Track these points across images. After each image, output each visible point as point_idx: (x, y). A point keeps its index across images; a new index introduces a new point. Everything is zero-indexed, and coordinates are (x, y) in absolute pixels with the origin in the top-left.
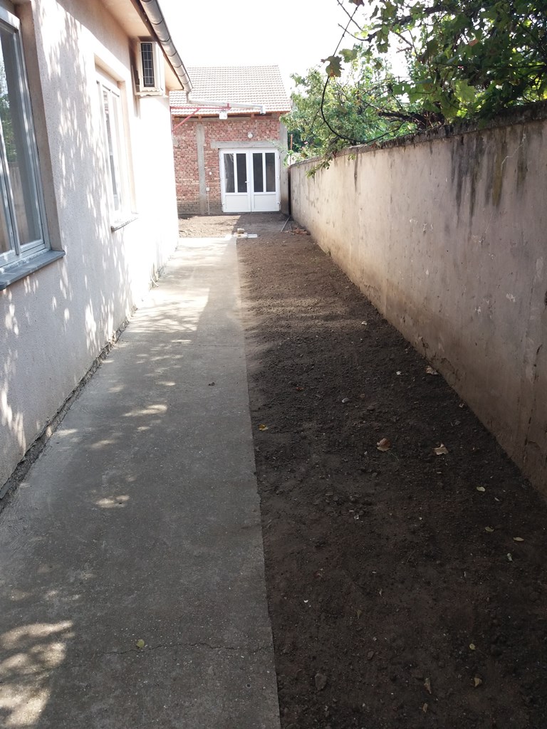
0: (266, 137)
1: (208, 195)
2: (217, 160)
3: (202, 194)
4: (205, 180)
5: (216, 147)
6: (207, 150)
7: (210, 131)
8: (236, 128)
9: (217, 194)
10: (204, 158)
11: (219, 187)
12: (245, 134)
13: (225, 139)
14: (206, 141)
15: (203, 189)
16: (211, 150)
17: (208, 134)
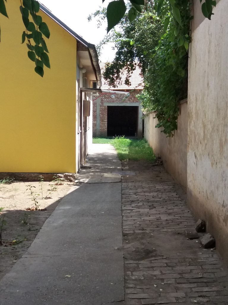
0: (132, 101)
1: (101, 128)
2: (106, 111)
3: (98, 128)
4: (100, 121)
5: (106, 105)
6: (101, 106)
7: (104, 97)
8: (117, 96)
9: (105, 128)
10: (100, 110)
11: (107, 124)
12: (121, 99)
13: (111, 101)
14: (101, 102)
15: (98, 125)
16: (104, 107)
17: (102, 99)
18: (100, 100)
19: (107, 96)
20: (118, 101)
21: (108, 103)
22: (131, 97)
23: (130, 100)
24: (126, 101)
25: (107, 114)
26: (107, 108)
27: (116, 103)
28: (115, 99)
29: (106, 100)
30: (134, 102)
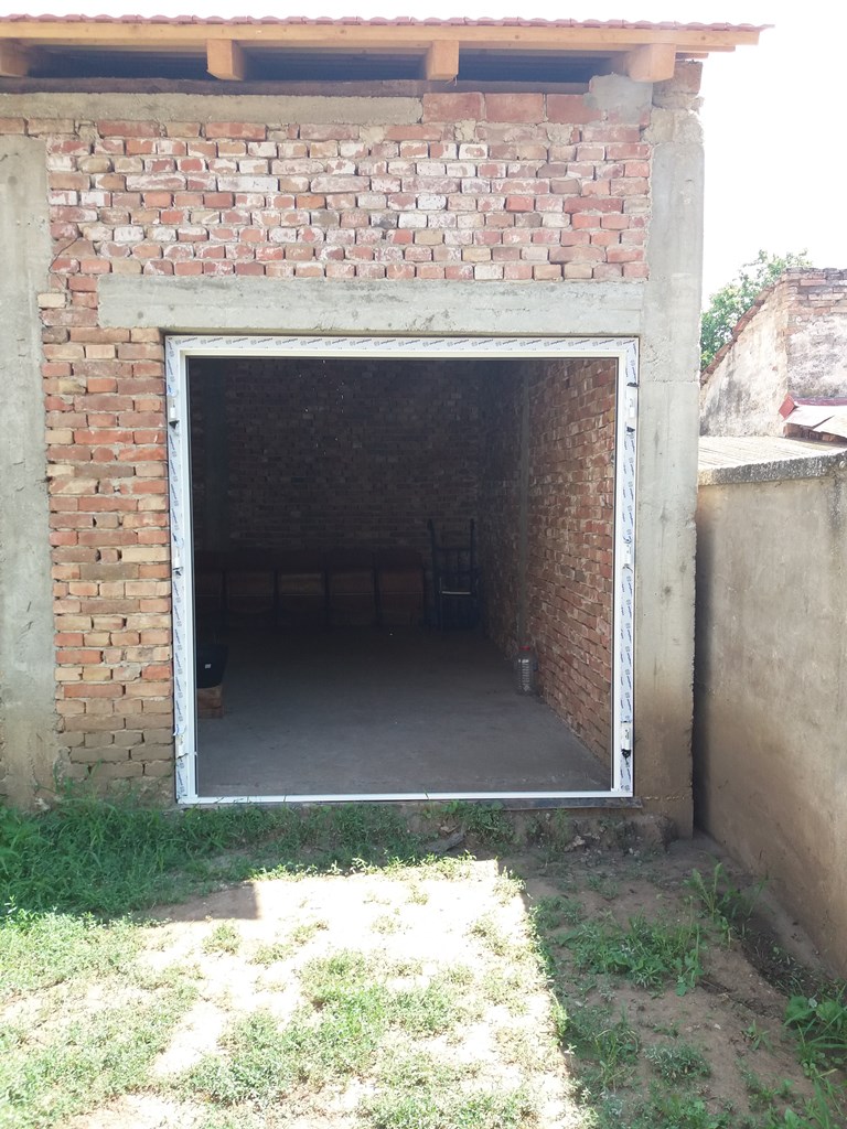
1: (69, 675)
2: (147, 414)
3: (23, 667)
4: (48, 559)
5: (141, 315)
6: (65, 336)
7: (98, 197)
8: (306, 180)
9: (138, 668)
10: (41, 396)
11: (163, 613)
12: (376, 226)
13: (214, 261)
14: (64, 271)
15: (30, 635)
16: (105, 343)
17: (81, 216)
18: (46, 245)
19: (144, 179)
20: (323, 255)
21: (168, 284)
22: (532, 192)
23: (516, 239)
24: (453, 253)
25: (163, 452)
26: (158, 361)
27: (293, 287)
28: (287, 219)
29: (140, 237)
30: (566, 266)
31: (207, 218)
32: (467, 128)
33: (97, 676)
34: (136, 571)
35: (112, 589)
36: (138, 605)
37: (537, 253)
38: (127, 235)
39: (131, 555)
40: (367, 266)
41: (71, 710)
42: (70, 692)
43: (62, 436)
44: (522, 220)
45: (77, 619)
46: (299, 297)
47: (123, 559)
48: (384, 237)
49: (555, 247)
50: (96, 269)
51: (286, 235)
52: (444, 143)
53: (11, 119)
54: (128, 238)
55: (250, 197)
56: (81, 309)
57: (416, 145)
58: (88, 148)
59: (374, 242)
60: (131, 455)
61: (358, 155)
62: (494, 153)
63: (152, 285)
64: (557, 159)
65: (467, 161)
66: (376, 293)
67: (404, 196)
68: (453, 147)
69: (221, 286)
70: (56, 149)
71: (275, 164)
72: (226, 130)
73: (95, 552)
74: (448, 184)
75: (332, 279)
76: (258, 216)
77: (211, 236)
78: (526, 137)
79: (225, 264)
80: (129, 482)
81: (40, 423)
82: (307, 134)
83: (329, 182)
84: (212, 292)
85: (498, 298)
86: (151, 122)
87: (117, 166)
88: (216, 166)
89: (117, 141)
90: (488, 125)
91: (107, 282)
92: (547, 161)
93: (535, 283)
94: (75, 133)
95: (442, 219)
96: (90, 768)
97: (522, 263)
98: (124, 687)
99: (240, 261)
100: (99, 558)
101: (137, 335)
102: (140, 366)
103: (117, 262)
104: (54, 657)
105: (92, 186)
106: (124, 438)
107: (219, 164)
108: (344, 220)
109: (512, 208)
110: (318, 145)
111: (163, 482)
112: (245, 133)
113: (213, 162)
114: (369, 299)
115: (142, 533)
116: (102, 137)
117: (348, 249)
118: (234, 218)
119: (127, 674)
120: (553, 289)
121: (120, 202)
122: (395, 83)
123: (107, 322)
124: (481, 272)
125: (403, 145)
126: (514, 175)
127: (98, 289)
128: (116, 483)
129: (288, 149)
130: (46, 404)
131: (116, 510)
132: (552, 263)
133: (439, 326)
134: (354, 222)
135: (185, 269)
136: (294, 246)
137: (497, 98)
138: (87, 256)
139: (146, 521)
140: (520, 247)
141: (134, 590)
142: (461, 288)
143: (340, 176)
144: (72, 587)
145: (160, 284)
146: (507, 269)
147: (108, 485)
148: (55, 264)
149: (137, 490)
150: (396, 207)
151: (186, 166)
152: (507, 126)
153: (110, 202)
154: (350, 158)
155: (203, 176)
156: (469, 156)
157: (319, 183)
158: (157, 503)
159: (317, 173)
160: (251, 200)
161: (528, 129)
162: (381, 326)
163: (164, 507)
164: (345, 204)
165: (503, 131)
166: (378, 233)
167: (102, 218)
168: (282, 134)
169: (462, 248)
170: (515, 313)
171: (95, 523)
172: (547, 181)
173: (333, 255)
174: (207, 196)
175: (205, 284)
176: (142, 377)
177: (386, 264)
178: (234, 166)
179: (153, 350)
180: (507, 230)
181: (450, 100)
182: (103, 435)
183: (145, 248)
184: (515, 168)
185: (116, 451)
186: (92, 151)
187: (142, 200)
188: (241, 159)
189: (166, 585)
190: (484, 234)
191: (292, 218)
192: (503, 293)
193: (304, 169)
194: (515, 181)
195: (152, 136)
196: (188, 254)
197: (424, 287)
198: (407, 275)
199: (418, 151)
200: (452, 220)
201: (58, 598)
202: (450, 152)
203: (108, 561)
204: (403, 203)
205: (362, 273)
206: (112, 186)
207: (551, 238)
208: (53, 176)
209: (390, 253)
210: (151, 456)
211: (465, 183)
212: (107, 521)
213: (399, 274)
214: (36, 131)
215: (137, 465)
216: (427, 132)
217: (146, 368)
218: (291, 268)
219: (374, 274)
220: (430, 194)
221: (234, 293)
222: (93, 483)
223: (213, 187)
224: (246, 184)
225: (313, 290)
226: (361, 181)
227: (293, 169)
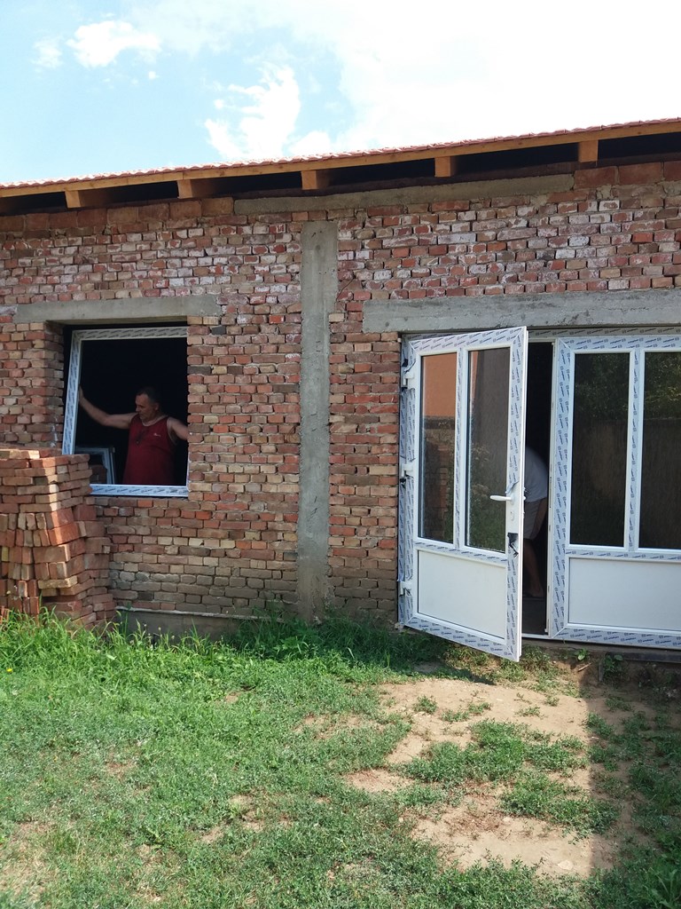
1: (336, 542)
2: (387, 385)
3: (311, 535)
4: (328, 473)
5: (387, 325)
6: (343, 338)
7: (366, 254)
8: (494, 233)
9: (376, 540)
10: (328, 374)
11: (392, 507)
12: (540, 259)
13: (433, 288)
14: (344, 299)
15: (315, 516)
16: (366, 342)
17: (356, 266)
18: (335, 285)
19: (393, 241)
20: (504, 280)
21: (405, 304)
22: (651, 229)
23: (639, 262)
24: (593, 274)
25: (397, 408)
26: (396, 352)
27: (482, 301)
28: (481, 259)
29: (389, 276)
30: (677, 278)
31: (430, 262)
32: (606, 190)
33: (352, 543)
34: (376, 481)
35: (364, 491)
36: (377, 501)
37: (655, 271)
38: (382, 276)
39: (375, 470)
40: (533, 285)
41: (337, 563)
42: (336, 552)
43: (339, 398)
44: (644, 248)
45: (342, 507)
46: (487, 308)
47: (370, 473)
48: (545, 266)
49: (669, 266)
50: (362, 297)
51: (480, 269)
52: (588, 202)
53: (319, 211)
54: (382, 278)
55: (457, 247)
56: (352, 322)
57: (569, 205)
58: (361, 225)
59: (539, 269)
60: (377, 410)
61: (530, 214)
62: (624, 205)
63: (395, 305)
64: (671, 205)
65: (604, 212)
66: (538, 302)
67: (561, 239)
68: (594, 204)
69: (437, 304)
70: (343, 227)
71: (475, 224)
72: (444, 206)
73: (354, 467)
74: (591, 229)
75: (509, 295)
76: (462, 258)
77: (432, 273)
78: (648, 193)
79: (440, 290)
80: (375, 426)
81: (327, 391)
82: (496, 203)
83: (509, 233)
84: (431, 308)
85: (625, 302)
86: (398, 206)
87: (377, 234)
88: (437, 229)
89: (378, 219)
90: (620, 187)
91: (368, 305)
92: (664, 207)
93: (653, 291)
94: (354, 216)
95: (586, 251)
96: (346, 601)
97: (643, 277)
98: (367, 552)
99: (449, 287)
100: (356, 472)
101: (385, 337)
102: (385, 355)
103: (375, 293)
104: (328, 531)
105: (363, 247)
106: (374, 399)
107: (440, 227)
108: (519, 256)
109: (636, 241)
110: (503, 210)
111: (396, 426)
112: (456, 207)
113: (436, 227)
114: (533, 307)
115: (382, 457)
116: (369, 217)
117: (520, 275)
118: (447, 261)
119: (369, 544)
120: (666, 294)
121: (379, 256)
122: (556, 166)
123: (368, 329)
124: (613, 285)
125: (560, 205)
126: (638, 219)
127: (364, 309)
128: (368, 426)
129: (483, 214)
130: (330, 379)
131: (367, 443)
132: (666, 276)
133: (582, 322)
134: (525, 258)
135: (415, 295)
136: (484, 275)
137: (627, 169)
138: (358, 289)
139: (384, 450)
140: (641, 267)
141: (375, 492)
142: (598, 296)
143: (516, 229)
144: (341, 488)
145: (399, 305)
146: (632, 282)
147: (363, 428)
148: (339, 296)
149: (380, 431)
150: (554, 246)
151: (419, 231)
152: (634, 186)
153: (372, 256)
154: (523, 217)
155: (430, 236)
156: (606, 209)
157: (502, 234)
158: (391, 439)
159: (502, 228)
160: (458, 249)
161: (649, 187)
162: (542, 323)
163: (395, 442)
164: (519, 246)
165: (631, 190)
166: (541, 264)
167: (367, 267)
168: (480, 205)
169: (599, 269)
170: (637, 311)
171: (355, 450)
172: (663, 221)
173: (509, 280)
174: (431, 248)
175: (428, 303)
176: (387, 362)
177: (545, 283)
178: (448, 228)
179: (393, 346)
180: (633, 256)
181: (593, 173)
182: (362, 397)
183: (391, 283)
184: (640, 214)
185: (369, 408)
186: (364, 226)
187: (391, 254)
188: (453, 223)
189: (395, 489)
190: (615, 260)
191: (484, 257)
192: (629, 298)
193: (493, 226)
194: (639, 223)
195: (398, 214)
196: (417, 285)
197: (572, 296)
198: (560, 289)
199: (570, 208)
200: (594, 251)
201: (332, 495)
202: (593, 207)
203: (361, 474)
204: (558, 243)
205: (529, 290)
206: (374, 247)
207: (665, 259)
208: (341, 243)
209: (549, 276)
210: (389, 410)
211: (603, 227)
212: (363, 448)
213: (554, 289)
214: (332, 218)
215: (381, 415)
216: (576, 196)
217: (389, 356)
218: (482, 290)
219: (538, 290)
220: (578, 236)
221: (445, 308)
222: (355, 426)
223: (435, 242)
224: (456, 238)
225: (496, 303)
226: (531, 231)
227: (486, 227)
